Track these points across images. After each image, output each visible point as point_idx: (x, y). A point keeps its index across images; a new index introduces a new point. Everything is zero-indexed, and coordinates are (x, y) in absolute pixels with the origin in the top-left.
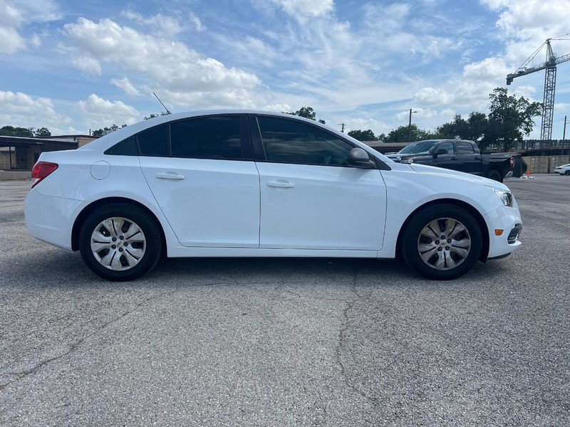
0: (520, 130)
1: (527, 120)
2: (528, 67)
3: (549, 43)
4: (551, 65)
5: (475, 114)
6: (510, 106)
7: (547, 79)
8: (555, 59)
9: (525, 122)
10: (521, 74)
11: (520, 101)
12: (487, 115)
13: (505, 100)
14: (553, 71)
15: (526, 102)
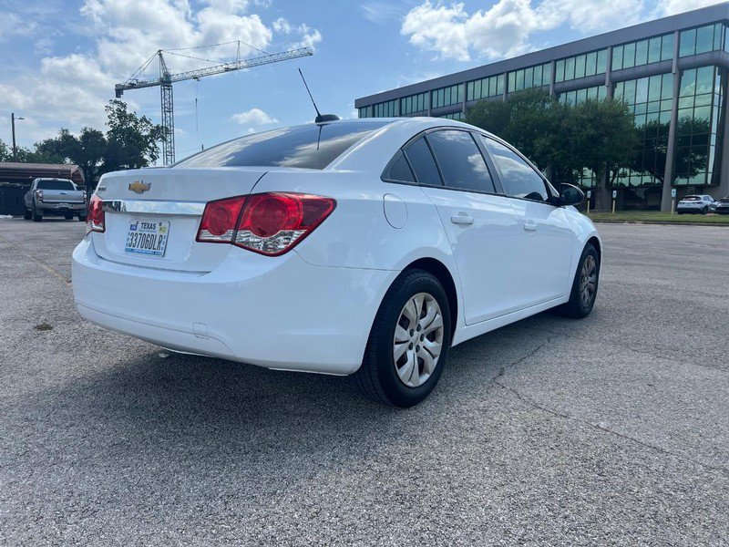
0: (146, 157)
1: (151, 145)
2: (141, 80)
3: (160, 55)
4: (166, 82)
5: (88, 130)
6: (131, 125)
7: (163, 97)
8: (170, 76)
9: (150, 148)
10: (132, 86)
11: (141, 121)
12: (104, 133)
13: (126, 117)
14: (169, 90)
15: (148, 123)
